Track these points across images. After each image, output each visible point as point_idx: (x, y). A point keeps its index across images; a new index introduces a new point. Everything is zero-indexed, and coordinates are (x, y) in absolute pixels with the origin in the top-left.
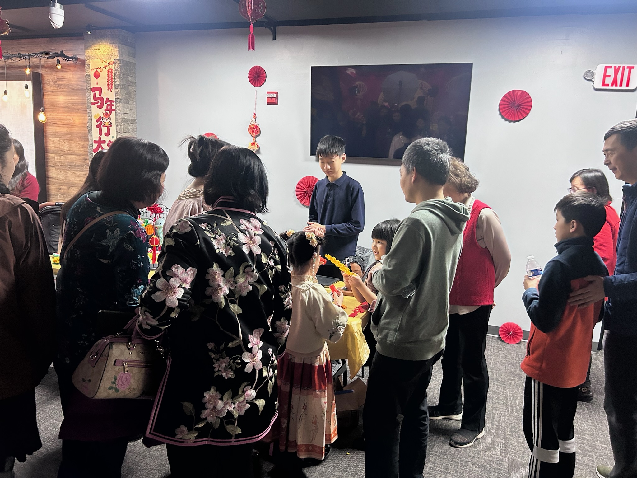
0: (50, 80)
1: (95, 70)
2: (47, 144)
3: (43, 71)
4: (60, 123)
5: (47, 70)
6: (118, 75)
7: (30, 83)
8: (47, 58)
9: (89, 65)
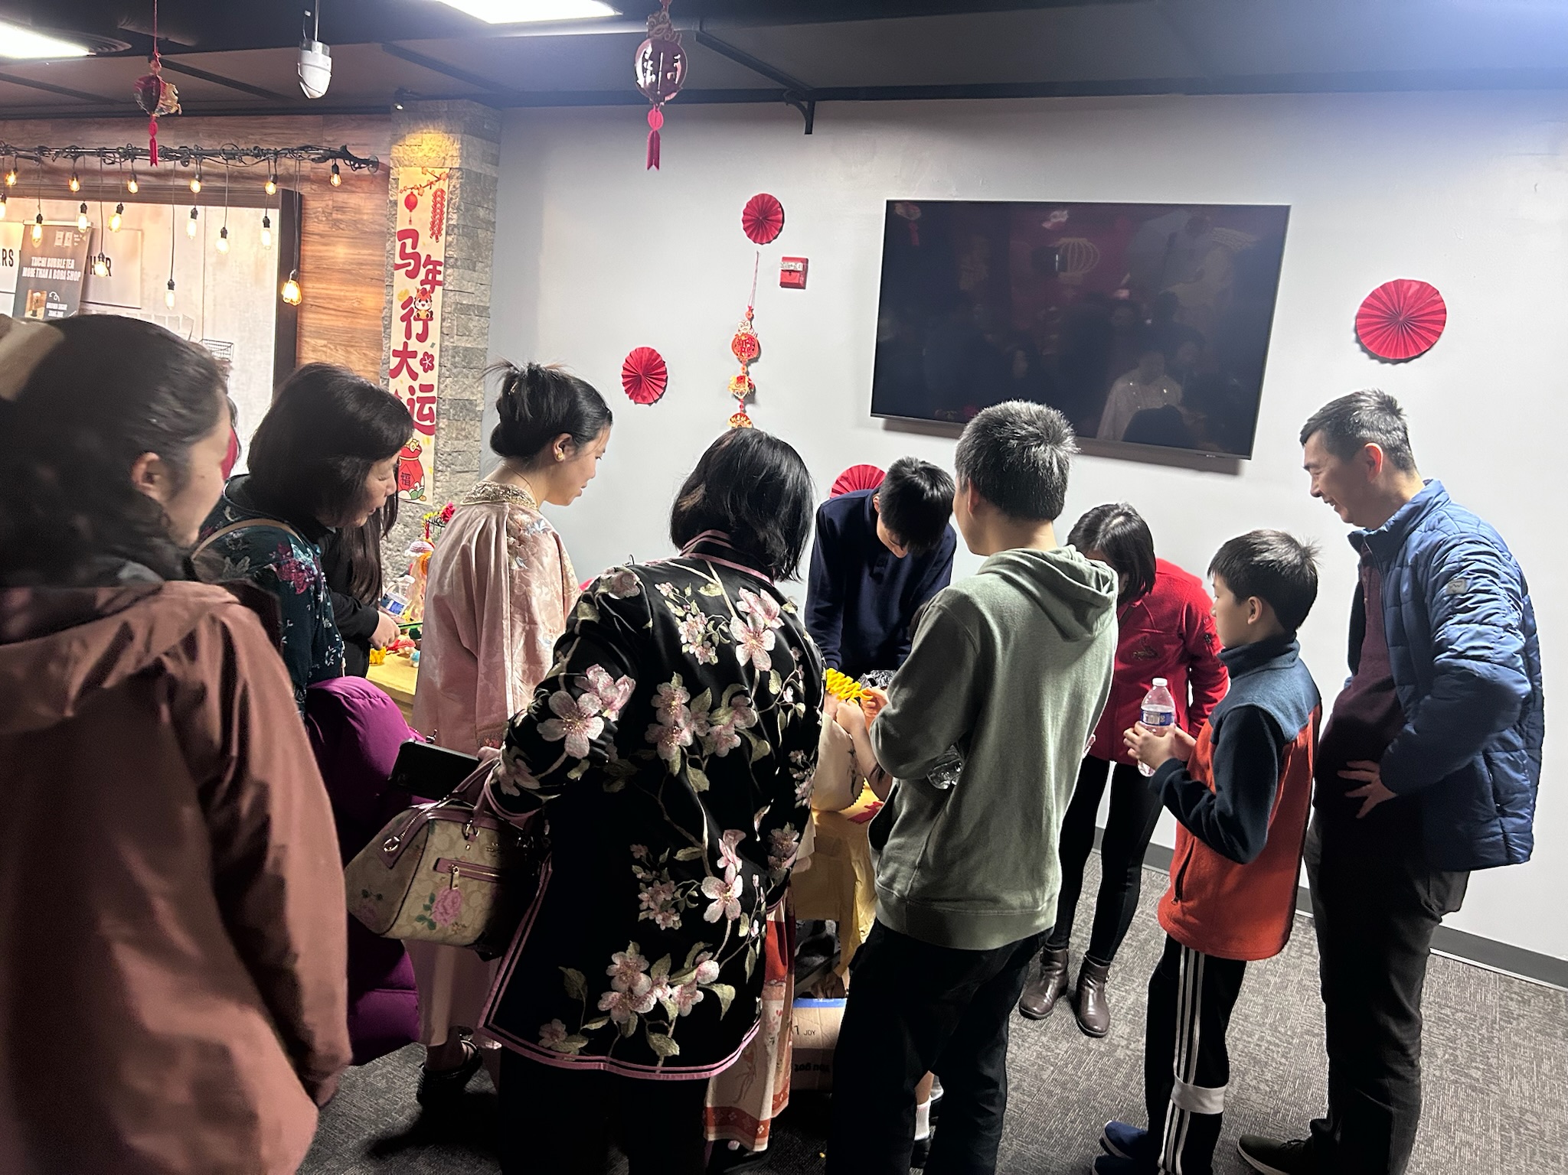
0: (320, 209)
1: (409, 192)
2: (300, 352)
3: (305, 189)
4: (331, 306)
5: (313, 187)
6: (454, 204)
7: (274, 215)
8: (313, 160)
9: (397, 180)
